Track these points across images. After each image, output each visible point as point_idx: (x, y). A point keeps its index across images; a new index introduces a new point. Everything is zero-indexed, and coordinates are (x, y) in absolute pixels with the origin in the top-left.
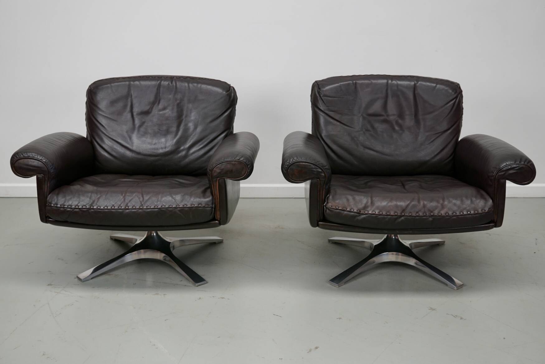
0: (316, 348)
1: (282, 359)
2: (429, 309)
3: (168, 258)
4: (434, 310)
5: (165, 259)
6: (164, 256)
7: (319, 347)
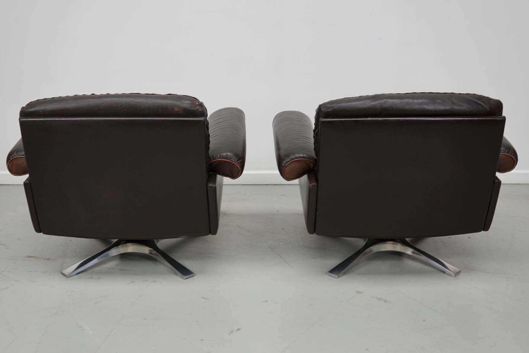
0: (238, 330)
1: (203, 340)
2: (356, 292)
3: (154, 252)
4: (360, 293)
5: (151, 253)
6: (150, 250)
7: (241, 329)
